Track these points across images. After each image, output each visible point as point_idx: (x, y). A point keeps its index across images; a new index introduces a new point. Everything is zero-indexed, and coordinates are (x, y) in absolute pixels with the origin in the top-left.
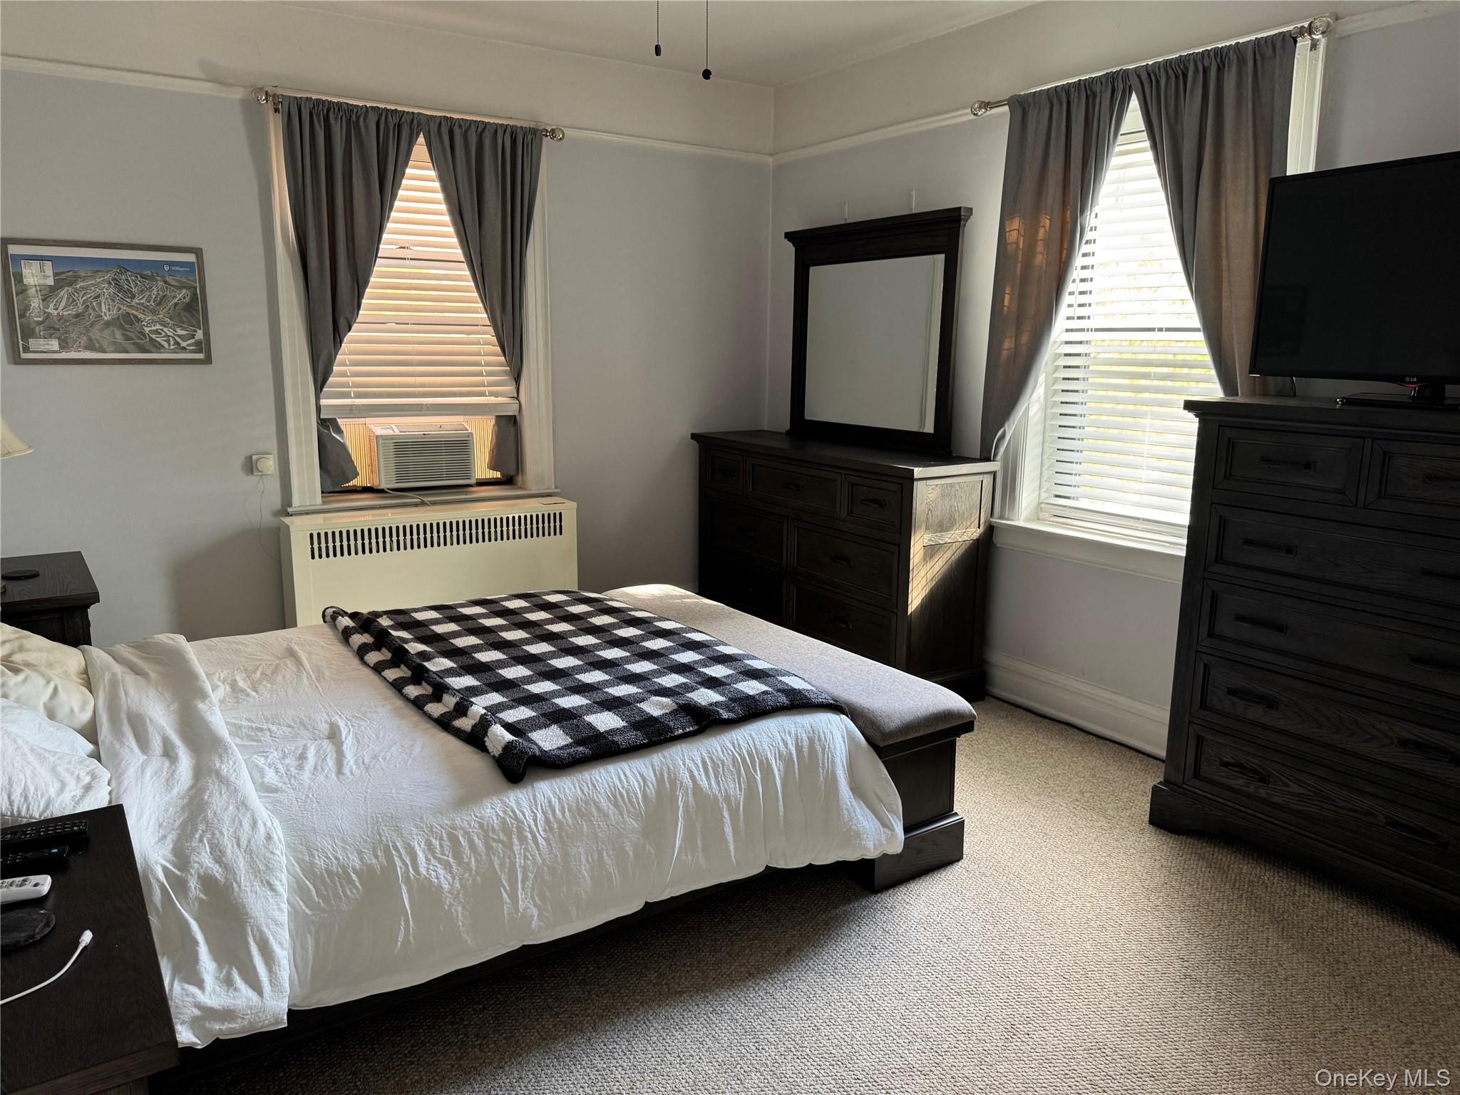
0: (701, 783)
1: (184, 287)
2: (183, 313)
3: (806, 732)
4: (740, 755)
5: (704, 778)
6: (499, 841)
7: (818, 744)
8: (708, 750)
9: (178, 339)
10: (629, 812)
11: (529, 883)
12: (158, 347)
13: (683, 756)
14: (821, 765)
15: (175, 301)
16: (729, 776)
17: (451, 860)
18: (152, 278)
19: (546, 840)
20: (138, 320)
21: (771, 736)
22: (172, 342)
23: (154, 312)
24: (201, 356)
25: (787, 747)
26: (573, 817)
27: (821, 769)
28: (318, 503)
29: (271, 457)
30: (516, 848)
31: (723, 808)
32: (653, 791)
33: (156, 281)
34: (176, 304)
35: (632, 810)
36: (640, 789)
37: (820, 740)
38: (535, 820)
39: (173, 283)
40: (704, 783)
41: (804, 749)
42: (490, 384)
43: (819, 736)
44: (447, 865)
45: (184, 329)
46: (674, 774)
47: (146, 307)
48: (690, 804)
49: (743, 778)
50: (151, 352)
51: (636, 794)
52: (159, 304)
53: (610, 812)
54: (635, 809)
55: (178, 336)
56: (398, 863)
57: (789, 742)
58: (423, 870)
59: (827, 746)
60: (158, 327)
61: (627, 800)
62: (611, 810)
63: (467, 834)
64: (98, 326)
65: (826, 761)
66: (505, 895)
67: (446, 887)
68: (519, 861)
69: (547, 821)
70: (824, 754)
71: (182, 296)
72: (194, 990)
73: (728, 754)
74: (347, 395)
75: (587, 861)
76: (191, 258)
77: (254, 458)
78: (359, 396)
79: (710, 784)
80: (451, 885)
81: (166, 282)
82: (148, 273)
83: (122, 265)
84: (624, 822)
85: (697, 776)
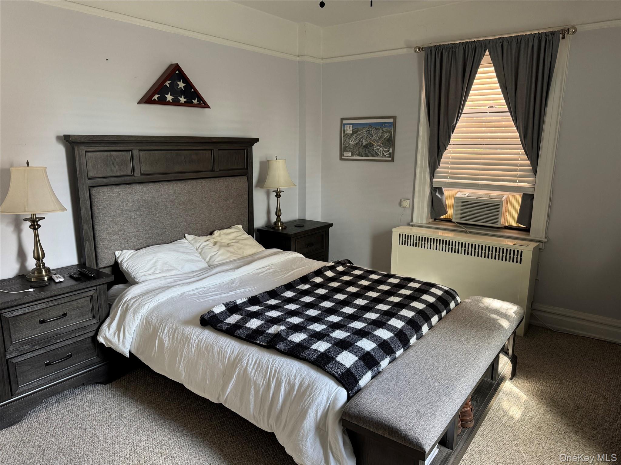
0: (248, 368)
1: (388, 132)
2: (386, 142)
3: (309, 380)
4: (271, 368)
5: (251, 367)
6: (183, 341)
7: (310, 390)
8: (262, 357)
9: (384, 152)
10: (221, 360)
11: (185, 362)
12: (377, 155)
13: (252, 353)
14: (303, 401)
15: (385, 137)
16: (261, 374)
17: (171, 338)
18: (379, 129)
19: (195, 351)
20: (373, 145)
21: (291, 370)
22: (382, 153)
23: (378, 142)
24: (390, 159)
25: (294, 380)
26: (205, 349)
27: (302, 403)
28: (424, 223)
29: (408, 201)
30: (186, 347)
31: (252, 386)
32: (233, 359)
33: (380, 130)
34: (385, 139)
35: (222, 360)
36: (229, 355)
37: (312, 389)
38: (195, 341)
39: (385, 130)
40: (250, 369)
41: (302, 388)
42: (520, 176)
43: (313, 387)
44: (169, 339)
45: (386, 148)
46: (242, 357)
47: (376, 140)
48: (241, 374)
49: (266, 380)
50: (375, 157)
51: (226, 355)
52: (380, 139)
53: (215, 356)
54: (224, 361)
55: (384, 151)
56: (160, 330)
57: (297, 379)
58: (163, 336)
59: (313, 395)
60: (378, 147)
61: (222, 355)
62: (216, 355)
63: (178, 332)
64: (362, 147)
65: (307, 401)
66: (178, 360)
67: (166, 346)
68: (185, 352)
69: (198, 344)
70: (309, 397)
71: (387, 135)
72: (107, 330)
73: (267, 364)
74: (446, 177)
75: (202, 368)
76: (391, 120)
77: (402, 200)
78: (451, 178)
79: (251, 372)
80: (168, 346)
81: (383, 130)
82: (378, 127)
83: (370, 125)
84: (218, 364)
85: (249, 364)
